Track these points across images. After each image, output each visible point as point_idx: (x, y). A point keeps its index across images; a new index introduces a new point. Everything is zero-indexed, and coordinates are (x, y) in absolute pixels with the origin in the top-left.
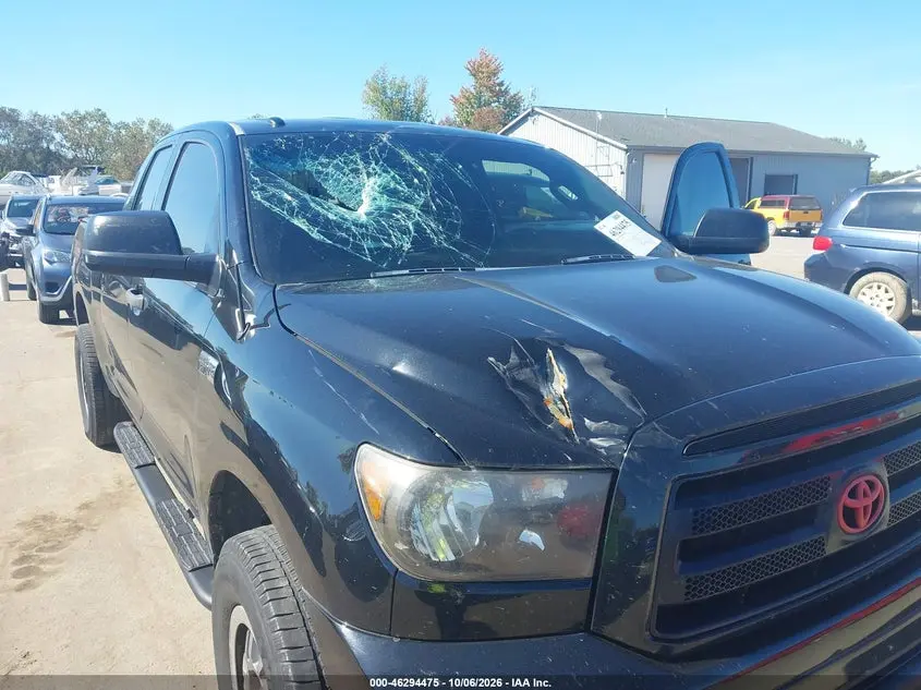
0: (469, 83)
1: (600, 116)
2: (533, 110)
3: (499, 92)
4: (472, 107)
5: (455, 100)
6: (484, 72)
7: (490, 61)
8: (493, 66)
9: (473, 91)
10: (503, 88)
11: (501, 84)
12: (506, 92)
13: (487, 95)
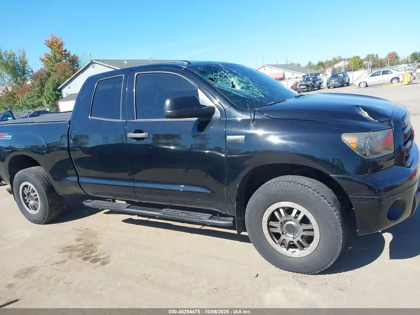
0: (49, 51)
1: (126, 62)
2: (92, 62)
3: (66, 55)
4: (53, 63)
5: (42, 60)
6: (55, 45)
7: (57, 39)
8: (59, 43)
9: (51, 54)
10: (67, 53)
11: (65, 51)
12: (69, 54)
13: (59, 56)
